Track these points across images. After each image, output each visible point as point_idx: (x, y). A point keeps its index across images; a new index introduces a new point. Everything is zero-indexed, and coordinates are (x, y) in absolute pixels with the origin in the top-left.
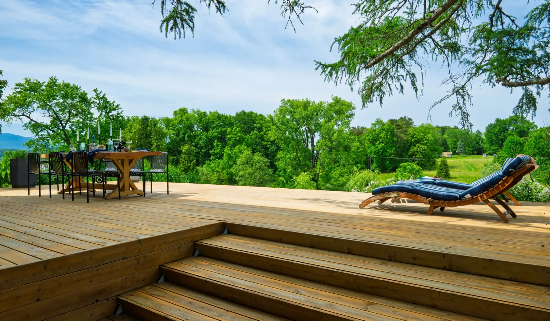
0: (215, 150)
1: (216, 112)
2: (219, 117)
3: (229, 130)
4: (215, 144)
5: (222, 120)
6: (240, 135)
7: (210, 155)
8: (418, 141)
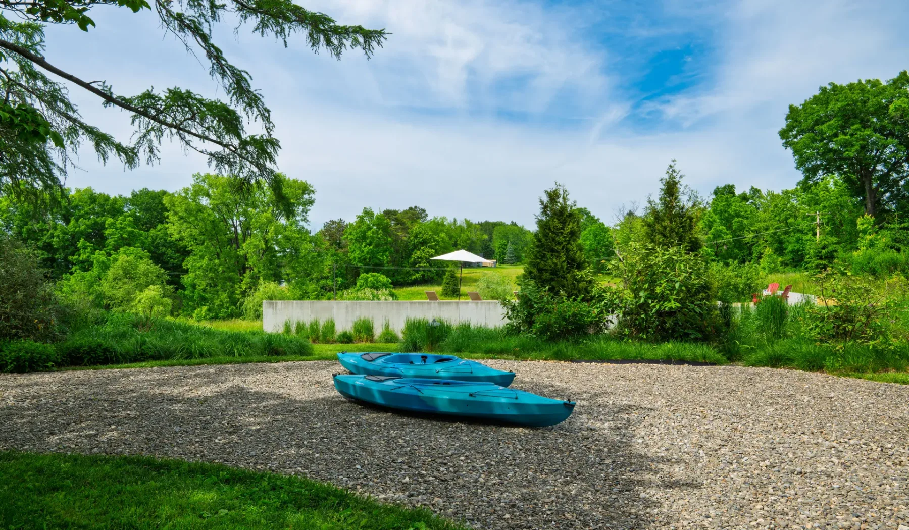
0: (79, 255)
3: (109, 220)
4: (79, 245)
6: (129, 229)
8: (424, 243)
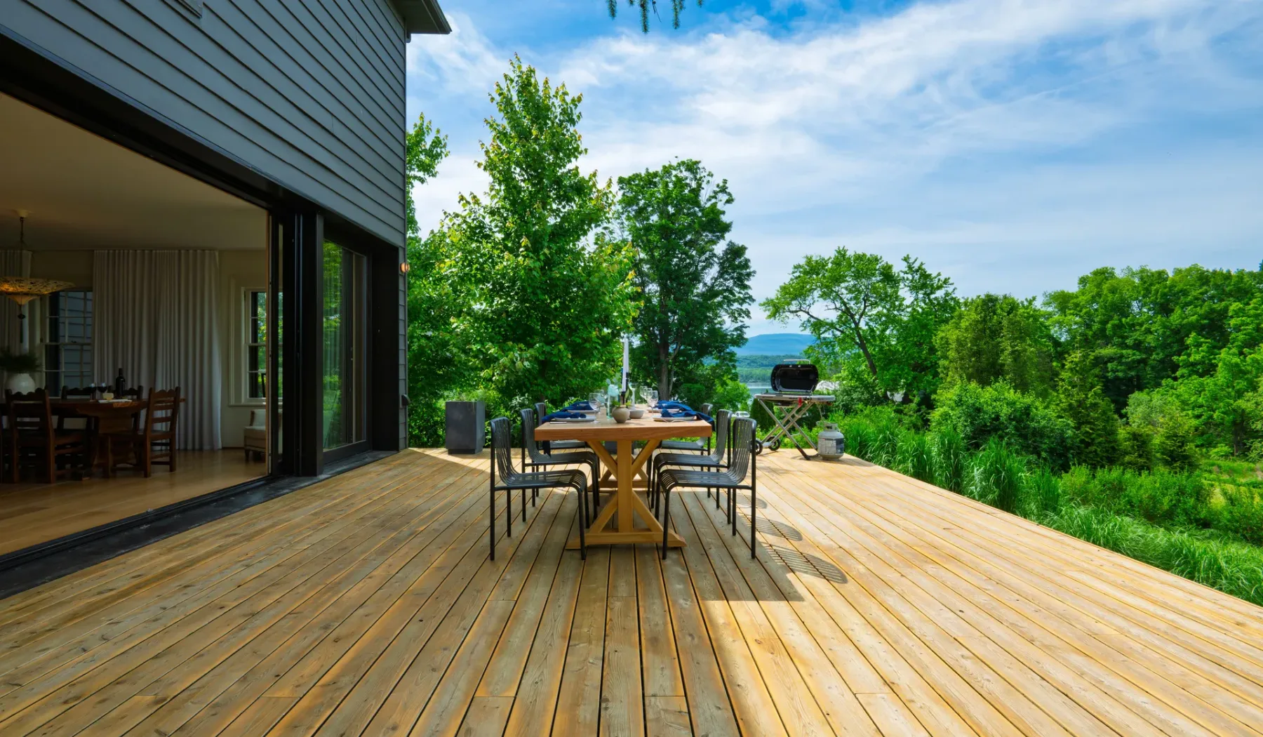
1: (1194, 268)
2: (1204, 278)
5: (1211, 284)
7: (1175, 367)
